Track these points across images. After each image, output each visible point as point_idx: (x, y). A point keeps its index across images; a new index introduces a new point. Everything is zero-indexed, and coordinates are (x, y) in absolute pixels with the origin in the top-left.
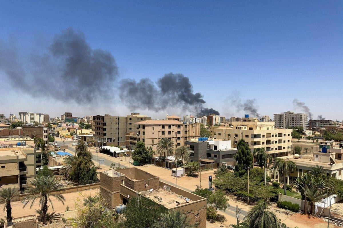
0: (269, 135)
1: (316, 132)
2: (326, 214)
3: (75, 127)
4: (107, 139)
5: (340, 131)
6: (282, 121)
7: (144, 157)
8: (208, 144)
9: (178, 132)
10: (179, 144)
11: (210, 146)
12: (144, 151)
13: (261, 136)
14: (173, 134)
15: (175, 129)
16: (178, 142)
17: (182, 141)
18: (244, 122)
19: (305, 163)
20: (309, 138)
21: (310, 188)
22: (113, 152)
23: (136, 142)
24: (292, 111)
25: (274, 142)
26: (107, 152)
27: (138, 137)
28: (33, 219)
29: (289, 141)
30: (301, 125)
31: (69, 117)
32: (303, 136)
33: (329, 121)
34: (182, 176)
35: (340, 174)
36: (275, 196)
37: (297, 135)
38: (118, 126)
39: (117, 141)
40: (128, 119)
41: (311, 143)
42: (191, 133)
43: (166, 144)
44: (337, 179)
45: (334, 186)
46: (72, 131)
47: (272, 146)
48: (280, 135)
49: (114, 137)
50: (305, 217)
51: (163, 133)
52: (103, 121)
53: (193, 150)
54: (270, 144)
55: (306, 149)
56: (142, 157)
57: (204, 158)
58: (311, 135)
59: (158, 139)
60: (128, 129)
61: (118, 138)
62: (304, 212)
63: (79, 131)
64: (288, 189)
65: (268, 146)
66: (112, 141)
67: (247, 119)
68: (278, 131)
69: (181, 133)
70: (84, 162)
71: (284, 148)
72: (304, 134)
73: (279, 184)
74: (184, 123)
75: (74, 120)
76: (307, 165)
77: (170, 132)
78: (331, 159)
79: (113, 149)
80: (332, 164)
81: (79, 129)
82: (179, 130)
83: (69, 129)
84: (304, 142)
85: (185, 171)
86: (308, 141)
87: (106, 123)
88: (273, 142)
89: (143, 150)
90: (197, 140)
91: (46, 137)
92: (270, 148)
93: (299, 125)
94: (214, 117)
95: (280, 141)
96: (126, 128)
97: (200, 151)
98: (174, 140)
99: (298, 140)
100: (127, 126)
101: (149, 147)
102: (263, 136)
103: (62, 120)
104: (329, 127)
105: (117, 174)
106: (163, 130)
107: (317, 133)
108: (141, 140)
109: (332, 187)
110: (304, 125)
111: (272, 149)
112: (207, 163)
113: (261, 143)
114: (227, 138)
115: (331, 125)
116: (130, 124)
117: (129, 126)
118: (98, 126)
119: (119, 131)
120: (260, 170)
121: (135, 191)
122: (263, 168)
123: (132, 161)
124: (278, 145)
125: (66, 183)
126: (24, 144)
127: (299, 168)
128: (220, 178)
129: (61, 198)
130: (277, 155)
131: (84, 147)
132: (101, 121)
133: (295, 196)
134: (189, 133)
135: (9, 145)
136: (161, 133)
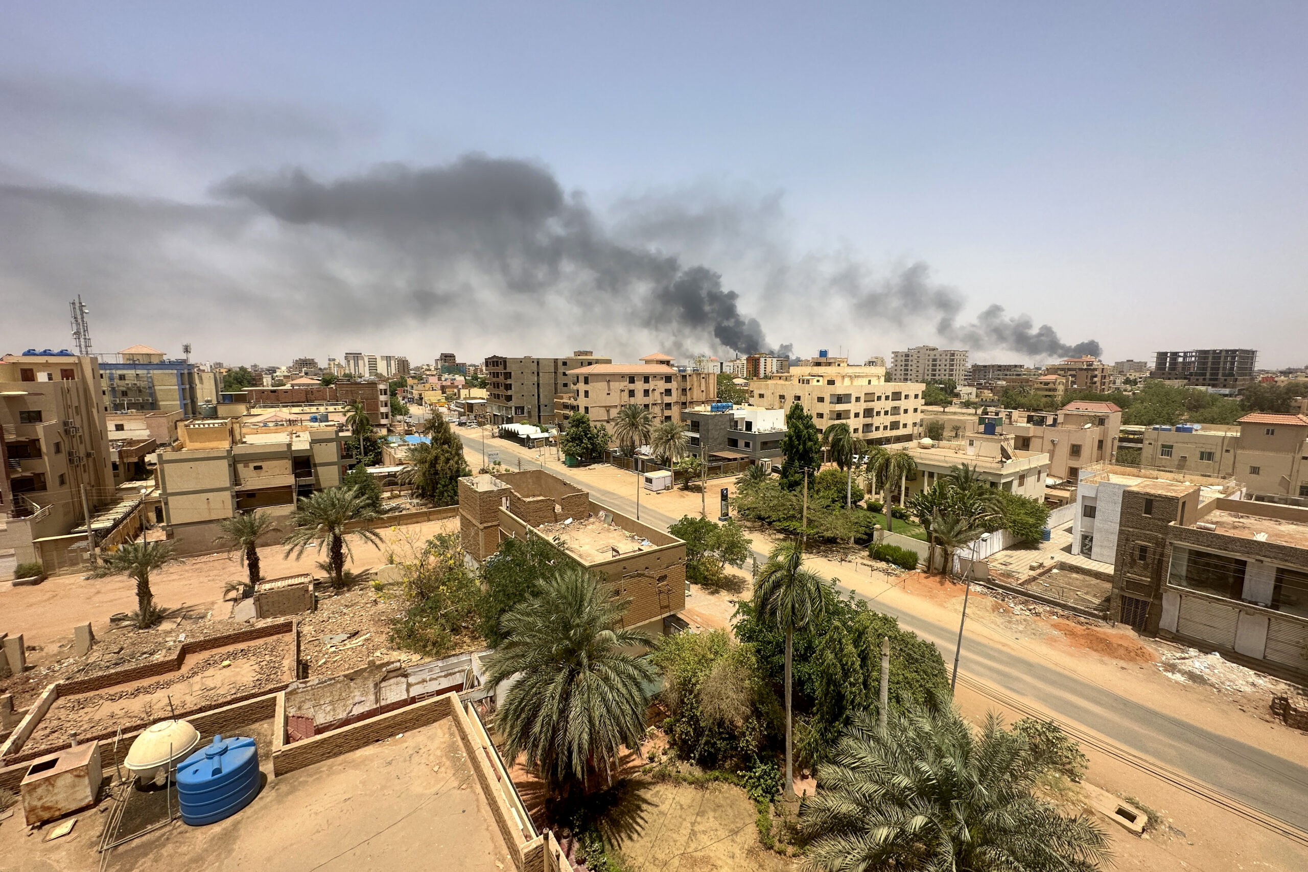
0: (870, 397)
1: (986, 391)
2: (979, 574)
3: (456, 384)
4: (513, 409)
5: (1038, 389)
6: (910, 368)
7: (587, 448)
8: (731, 417)
9: (666, 390)
10: (668, 418)
11: (737, 422)
12: (586, 435)
13: (853, 399)
14: (656, 397)
15: (662, 385)
16: (667, 413)
17: (675, 412)
18: (816, 368)
19: (943, 458)
20: (967, 404)
21: (943, 515)
22: (525, 436)
23: (572, 413)
24: (931, 345)
25: (882, 413)
26: (512, 436)
27: (575, 403)
28: (303, 583)
29: (916, 410)
30: (952, 375)
31: (448, 363)
32: (955, 400)
33: (1016, 366)
34: (667, 488)
35: (1021, 484)
36: (866, 534)
37: (941, 397)
38: (538, 380)
39: (535, 413)
40: (560, 364)
41: (970, 414)
42: (697, 395)
43: (634, 418)
44: (1014, 493)
45: (1002, 510)
46: (449, 392)
47: (877, 421)
48: (897, 396)
49: (530, 405)
50: (933, 582)
51: (632, 393)
52: (505, 368)
53: (697, 431)
54: (872, 417)
55: (956, 429)
56: (585, 448)
57: (722, 450)
58: (973, 398)
59: (619, 407)
60: (560, 386)
61: (539, 406)
62: (929, 570)
63: (464, 393)
64: (902, 516)
65: (868, 420)
66: (526, 414)
67: (823, 360)
68: (892, 387)
69: (674, 392)
70: (442, 458)
71: (905, 426)
72: (957, 395)
73: (882, 506)
74: (680, 371)
75: (460, 369)
76: (946, 462)
77: (646, 393)
78: (1003, 450)
79: (525, 430)
80: (1004, 460)
81: (464, 387)
82: (668, 386)
83: (443, 389)
84: (955, 413)
85: (675, 480)
86: (964, 411)
87: (510, 373)
88: (878, 413)
89: (584, 431)
90: (709, 408)
91: (386, 405)
92: (872, 425)
93: (947, 377)
94: (762, 360)
95: (895, 411)
96: (556, 384)
97: (714, 433)
98: (657, 410)
99: (942, 409)
100: (556, 379)
101: (599, 425)
102: (858, 399)
103: (436, 369)
104: (1014, 381)
105: (495, 485)
106: (632, 386)
107: (988, 394)
108: (582, 411)
109: (997, 513)
110: (959, 376)
111: (877, 428)
112: (729, 460)
113: (852, 415)
114: (777, 405)
115: (1019, 375)
116: (564, 374)
117: (561, 380)
118: (495, 380)
119: (541, 390)
120: (839, 475)
121: (525, 524)
122: (845, 469)
123: (563, 457)
124: (891, 418)
125: (410, 504)
126: (325, 418)
127: (927, 470)
128: (747, 494)
129: (373, 537)
130: (888, 440)
131: (441, 424)
132: (500, 369)
133: (913, 533)
134: (692, 395)
135: (290, 421)
136: (626, 394)
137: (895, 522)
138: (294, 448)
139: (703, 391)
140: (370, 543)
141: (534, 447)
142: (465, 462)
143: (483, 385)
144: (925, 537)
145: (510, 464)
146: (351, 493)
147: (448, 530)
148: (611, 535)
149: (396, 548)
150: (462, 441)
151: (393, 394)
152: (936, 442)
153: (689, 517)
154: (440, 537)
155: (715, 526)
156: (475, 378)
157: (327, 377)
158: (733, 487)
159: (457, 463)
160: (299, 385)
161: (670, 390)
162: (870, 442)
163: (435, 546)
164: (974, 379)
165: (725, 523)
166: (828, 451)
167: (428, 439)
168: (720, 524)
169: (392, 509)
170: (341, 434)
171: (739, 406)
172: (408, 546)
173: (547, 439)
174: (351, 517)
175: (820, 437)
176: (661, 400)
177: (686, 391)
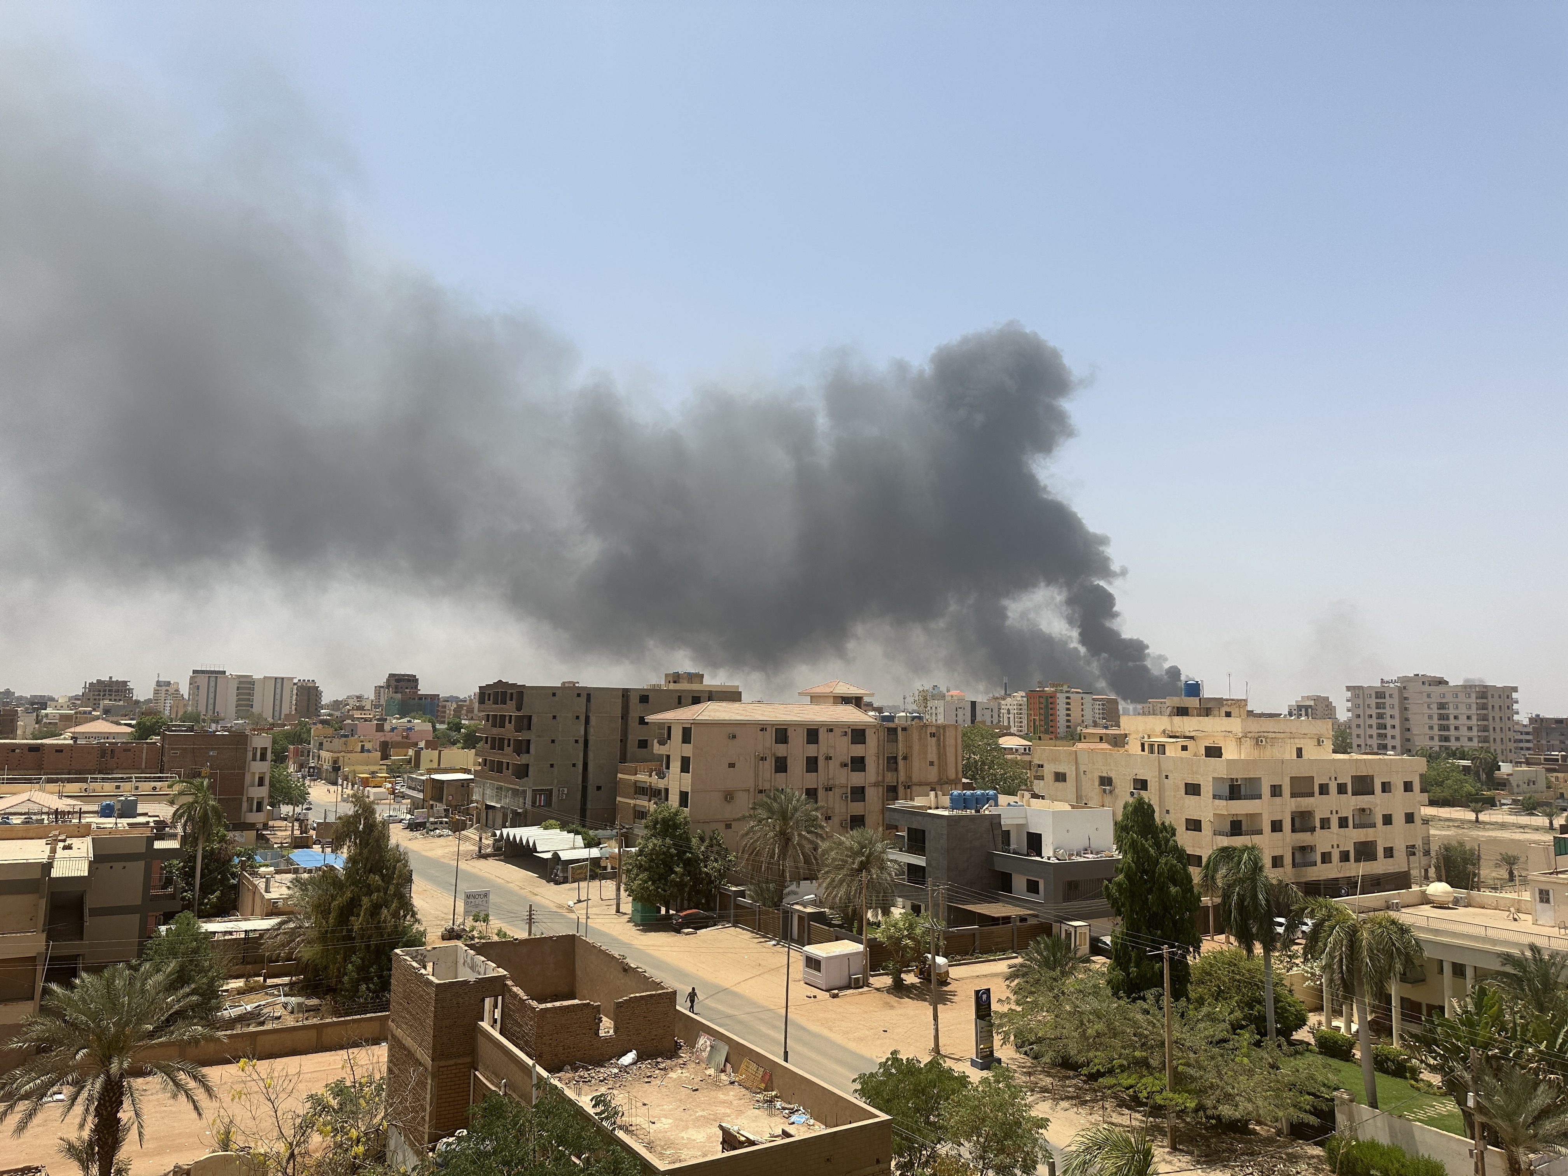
0: (1302, 786)
3: (413, 738)
4: (530, 793)
6: (1388, 722)
8: (995, 821)
9: (853, 759)
10: (858, 821)
12: (681, 854)
13: (1265, 790)
14: (831, 773)
15: (838, 747)
16: (855, 808)
17: (872, 808)
18: (1177, 719)
19: (1481, 932)
20: (1528, 805)
22: (549, 856)
23: (652, 806)
25: (1335, 823)
26: (522, 855)
27: (661, 784)
29: (1410, 817)
30: (1486, 739)
31: (402, 694)
32: (1500, 796)
34: (854, 983)
37: (1467, 788)
38: (587, 732)
39: (575, 803)
40: (634, 700)
42: (919, 769)
46: (397, 755)
47: (1323, 840)
48: (1363, 784)
51: (781, 764)
52: (521, 706)
53: (920, 850)
54: (1312, 830)
55: (1510, 861)
56: (676, 884)
58: (1541, 791)
59: (752, 794)
60: (632, 747)
61: (585, 788)
63: (429, 756)
64: (1401, 1070)
65: (1304, 839)
66: (555, 806)
67: (1191, 703)
68: (1351, 764)
69: (871, 764)
70: (366, 904)
71: (1388, 852)
72: (1504, 785)
73: (1351, 1043)
74: (882, 718)
76: (1492, 941)
77: (812, 763)
79: (550, 840)
81: (430, 745)
82: (858, 750)
83: (385, 749)
85: (872, 964)
87: (530, 719)
88: (1325, 824)
89: (676, 846)
90: (946, 801)
91: (261, 783)
92: (1312, 849)
93: (1476, 743)
94: (1061, 699)
95: (1363, 818)
96: (624, 741)
97: (957, 859)
98: (834, 801)
99: (1472, 816)
100: (624, 731)
101: (707, 832)
102: (1276, 791)
103: (376, 707)
105: (474, 967)
106: (781, 750)
108: (674, 800)
110: (1503, 742)
111: (1326, 858)
112: (994, 921)
113: (1266, 826)
114: (1095, 798)
116: (642, 721)
117: (636, 733)
118: (495, 731)
119: (591, 755)
120: (1244, 964)
121: (530, 1062)
122: (1258, 949)
123: (627, 906)
124: (1354, 836)
125: (285, 1006)
126: (128, 810)
127: (1449, 958)
128: (1035, 1003)
129: (192, 1084)
130: (1351, 886)
131: (371, 826)
132: (509, 710)
133: (1431, 1113)
134: (909, 769)
135: (56, 812)
136: (769, 765)
137: (1385, 1084)
138: (55, 873)
139: (932, 763)
140: (182, 1098)
141: (565, 881)
142: (414, 914)
143: (470, 741)
144: (1460, 1122)
145: (510, 916)
146: (160, 977)
147: (358, 1073)
148: (721, 1096)
149: (239, 1112)
150: (413, 865)
151: (280, 758)
152: (1462, 893)
153: (903, 1056)
154: (339, 1090)
155: (963, 1080)
156: (458, 727)
157: (148, 720)
158: (1003, 984)
159: (395, 915)
160: (87, 736)
161: (862, 759)
162: (1313, 889)
163: (326, 1108)
164: (1539, 749)
165: (985, 1074)
166: (1216, 907)
167: (339, 860)
168: (976, 1076)
169: (242, 1019)
170: (158, 845)
171: (1011, 799)
172: (267, 1107)
173: (595, 862)
174: (151, 1035)
175: (1196, 874)
176: (843, 781)
177: (896, 763)
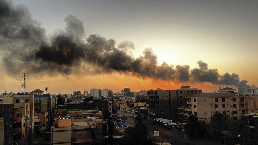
4: (160, 112)
12: (197, 125)
14: (228, 108)
15: (231, 103)
16: (235, 115)
17: (239, 115)
22: (166, 124)
23: (188, 115)
27: (189, 110)
31: (128, 92)
38: (170, 99)
39: (169, 114)
40: (179, 92)
42: (249, 107)
43: (220, 118)
49: (166, 109)
51: (217, 106)
52: (156, 95)
59: (211, 113)
61: (170, 111)
66: (165, 114)
77: (224, 106)
81: (136, 102)
82: (234, 103)
87: (158, 97)
89: (195, 123)
91: (111, 110)
100: (177, 99)
101: (202, 120)
103: (122, 94)
106: (217, 103)
108: (193, 114)
116: (181, 97)
118: (151, 99)
119: (171, 104)
136: (214, 107)
138: (91, 127)
139: (252, 105)
156: (139, 98)
161: (236, 105)
170: (104, 122)
173: (176, 126)
176: (231, 110)
177: (244, 105)
